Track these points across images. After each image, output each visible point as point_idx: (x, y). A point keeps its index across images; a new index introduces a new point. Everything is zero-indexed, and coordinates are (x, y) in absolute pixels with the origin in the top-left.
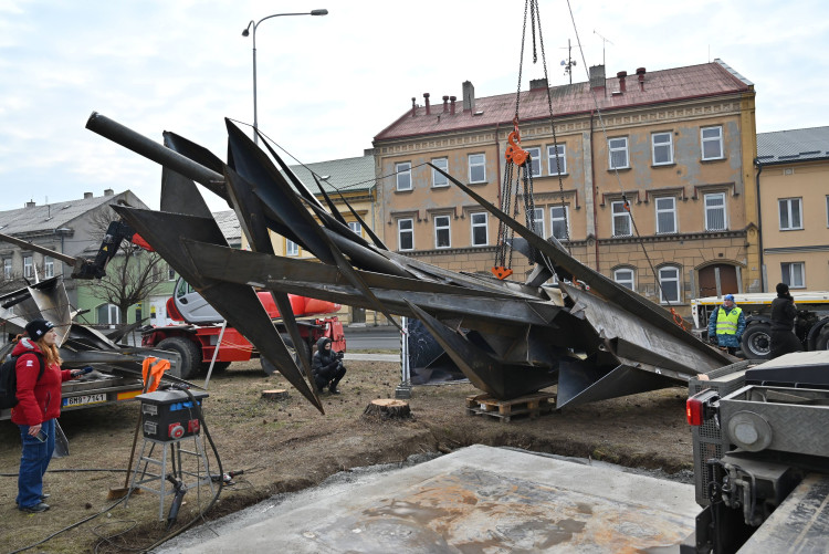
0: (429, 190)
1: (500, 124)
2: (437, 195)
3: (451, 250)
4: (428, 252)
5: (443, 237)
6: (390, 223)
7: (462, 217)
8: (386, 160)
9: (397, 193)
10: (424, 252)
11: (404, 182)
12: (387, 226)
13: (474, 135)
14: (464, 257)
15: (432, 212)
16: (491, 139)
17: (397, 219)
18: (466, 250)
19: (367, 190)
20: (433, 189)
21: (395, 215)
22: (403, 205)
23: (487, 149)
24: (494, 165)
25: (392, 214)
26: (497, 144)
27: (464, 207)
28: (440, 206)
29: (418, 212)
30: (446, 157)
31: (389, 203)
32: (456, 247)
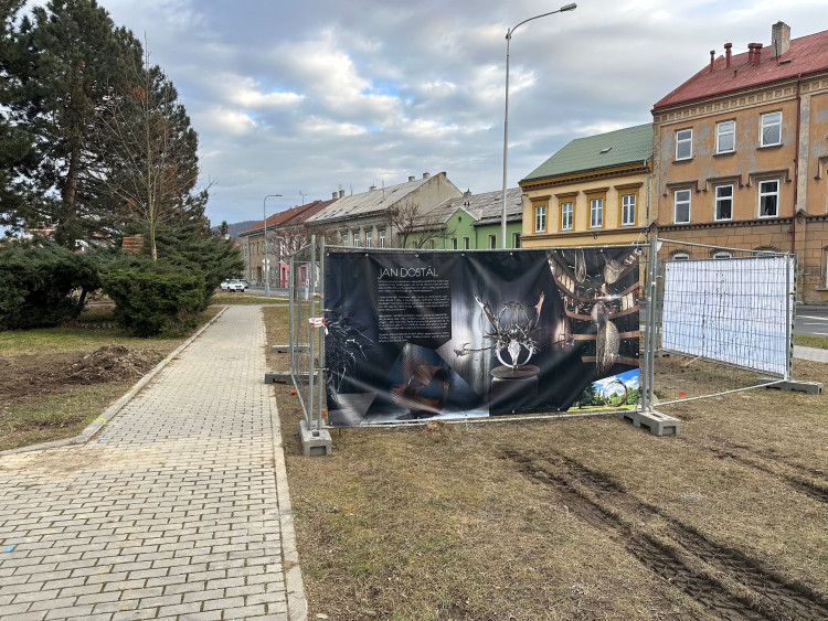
0: (710, 158)
1: (803, 75)
2: (721, 163)
3: (732, 223)
4: (705, 225)
5: (725, 208)
6: (665, 195)
7: (748, 186)
8: (665, 129)
9: (675, 163)
10: (700, 225)
11: (684, 149)
12: (662, 198)
13: (769, 91)
14: (747, 230)
15: (714, 181)
16: (791, 93)
17: (673, 191)
18: (749, 222)
19: (642, 162)
20: (716, 156)
21: (672, 187)
22: (680, 176)
23: (786, 106)
24: (792, 123)
25: (668, 185)
26: (799, 99)
27: (751, 175)
28: (723, 175)
29: (696, 182)
30: (734, 119)
31: (665, 173)
32: (737, 220)
